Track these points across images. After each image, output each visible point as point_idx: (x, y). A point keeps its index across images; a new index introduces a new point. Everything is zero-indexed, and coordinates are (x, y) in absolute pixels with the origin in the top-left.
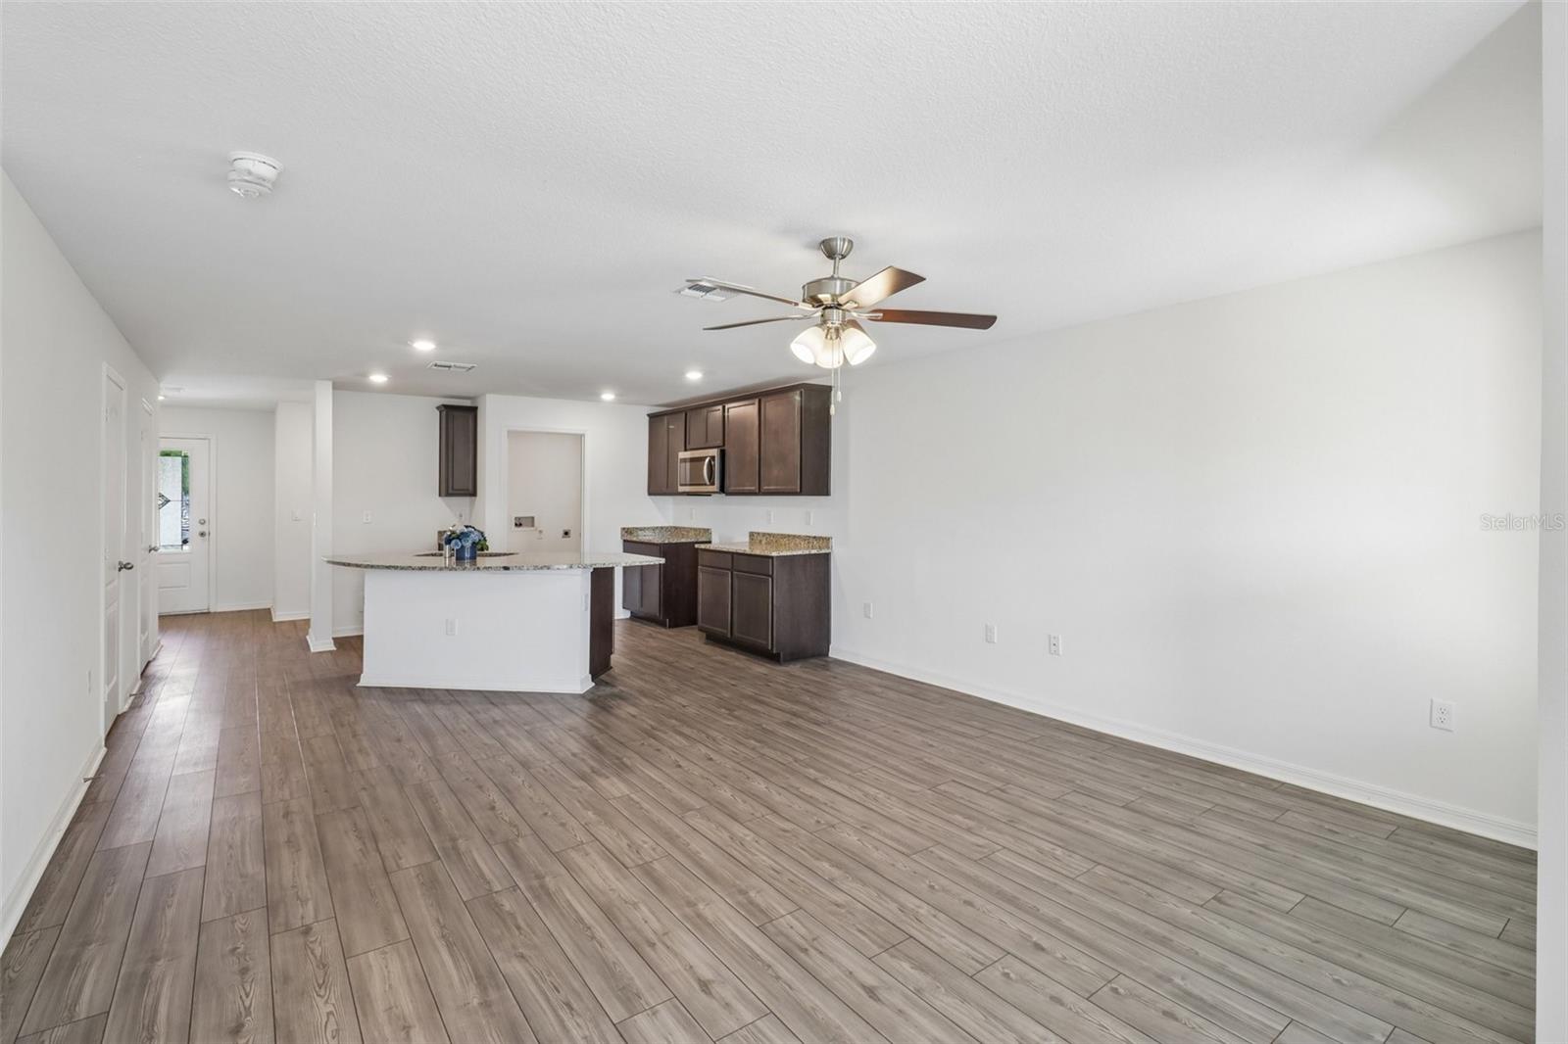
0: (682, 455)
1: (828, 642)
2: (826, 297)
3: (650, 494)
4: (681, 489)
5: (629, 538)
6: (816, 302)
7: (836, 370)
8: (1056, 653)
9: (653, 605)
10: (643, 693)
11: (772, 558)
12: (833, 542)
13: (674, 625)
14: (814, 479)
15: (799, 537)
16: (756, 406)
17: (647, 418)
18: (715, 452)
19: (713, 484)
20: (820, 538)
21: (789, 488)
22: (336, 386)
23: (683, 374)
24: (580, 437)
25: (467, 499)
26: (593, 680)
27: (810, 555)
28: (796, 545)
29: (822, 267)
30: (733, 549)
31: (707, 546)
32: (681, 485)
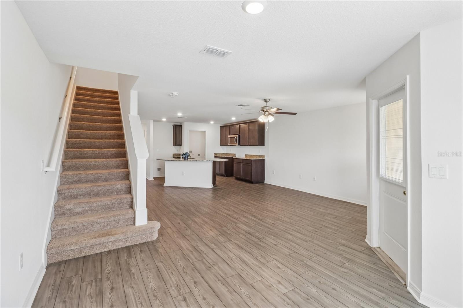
0: (229, 136)
1: (264, 180)
2: (265, 110)
3: (221, 145)
4: (229, 144)
5: (216, 156)
6: (263, 110)
7: (267, 123)
8: (314, 180)
9: (222, 171)
10: (224, 188)
11: (251, 160)
12: (265, 157)
13: (227, 176)
14: (261, 142)
15: (257, 155)
16: (247, 125)
17: (220, 127)
18: (237, 136)
19: (237, 143)
20: (262, 156)
21: (255, 144)
22: (154, 121)
23: (231, 118)
24: (205, 132)
25: (179, 146)
26: (213, 186)
27: (260, 159)
28: (256, 157)
29: (264, 104)
30: (242, 158)
31: (235, 158)
32: (229, 143)
